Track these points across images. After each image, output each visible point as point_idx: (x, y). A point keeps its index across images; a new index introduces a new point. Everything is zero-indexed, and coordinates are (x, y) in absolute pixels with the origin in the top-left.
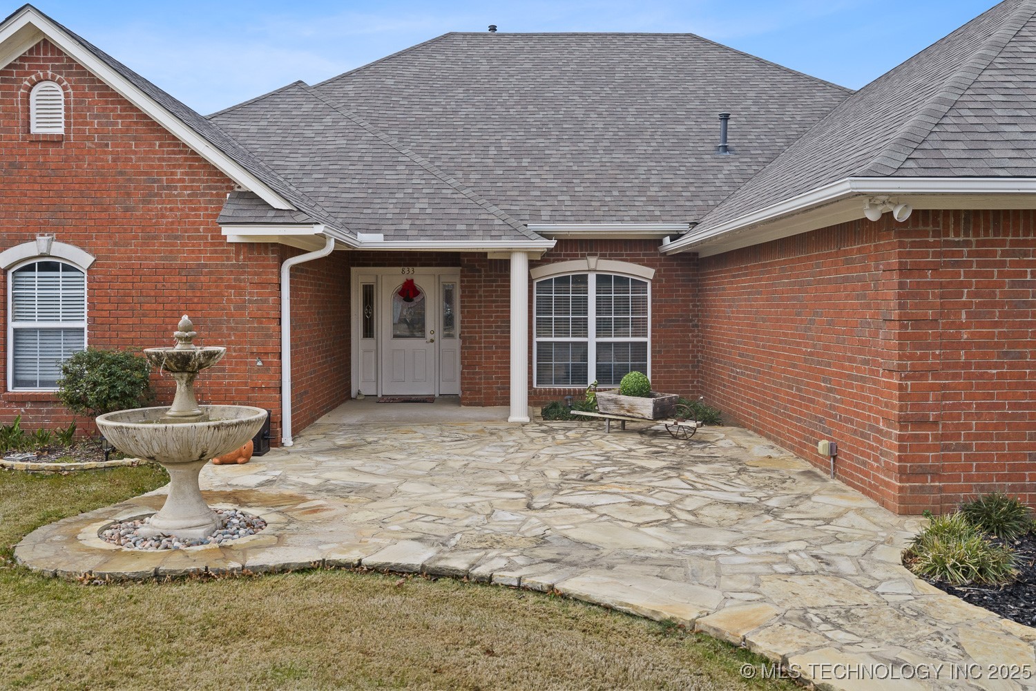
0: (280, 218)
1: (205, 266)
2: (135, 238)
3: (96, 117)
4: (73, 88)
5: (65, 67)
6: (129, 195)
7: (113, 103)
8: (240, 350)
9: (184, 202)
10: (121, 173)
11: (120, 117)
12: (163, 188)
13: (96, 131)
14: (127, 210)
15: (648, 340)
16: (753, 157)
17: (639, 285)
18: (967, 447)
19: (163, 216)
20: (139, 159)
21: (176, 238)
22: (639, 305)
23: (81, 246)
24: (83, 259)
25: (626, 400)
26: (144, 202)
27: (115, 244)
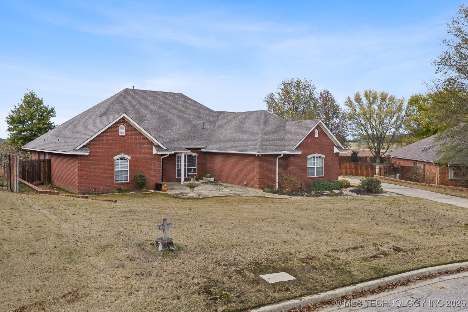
0: (165, 151)
1: (149, 158)
2: (138, 154)
3: (131, 132)
4: (127, 127)
5: (126, 123)
6: (137, 146)
7: (134, 129)
8: (155, 173)
9: (146, 147)
10: (136, 142)
11: (135, 132)
12: (142, 145)
13: (131, 134)
14: (136, 149)
15: (196, 168)
16: (209, 130)
17: (194, 157)
18: (264, 181)
19: (143, 150)
20: (138, 140)
21: (145, 154)
22: (195, 161)
23: (128, 155)
24: (129, 158)
25: (209, 179)
26: (139, 147)
27: (135, 155)
